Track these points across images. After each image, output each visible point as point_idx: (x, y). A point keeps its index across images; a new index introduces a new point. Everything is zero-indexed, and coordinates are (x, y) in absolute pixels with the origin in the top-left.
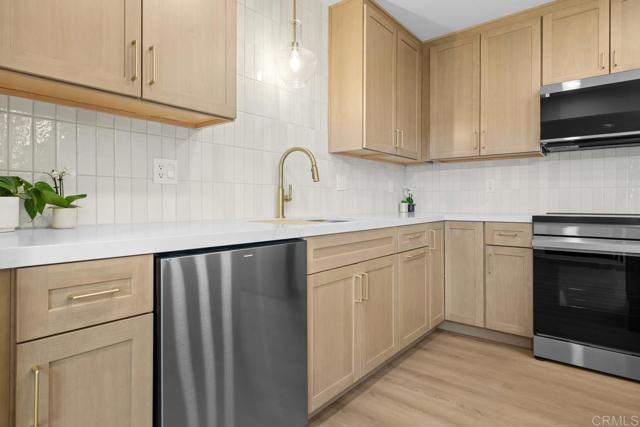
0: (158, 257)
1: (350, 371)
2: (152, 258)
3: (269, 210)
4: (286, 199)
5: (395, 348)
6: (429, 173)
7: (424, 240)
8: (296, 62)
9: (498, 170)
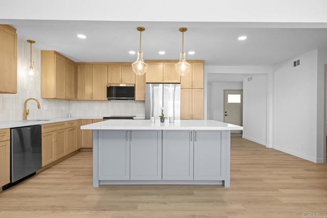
0: (11, 129)
1: (52, 158)
2: (9, 130)
3: (21, 118)
4: (27, 114)
5: (65, 154)
6: (78, 104)
7: (75, 125)
8: (32, 73)
9: (99, 104)
